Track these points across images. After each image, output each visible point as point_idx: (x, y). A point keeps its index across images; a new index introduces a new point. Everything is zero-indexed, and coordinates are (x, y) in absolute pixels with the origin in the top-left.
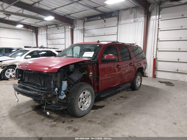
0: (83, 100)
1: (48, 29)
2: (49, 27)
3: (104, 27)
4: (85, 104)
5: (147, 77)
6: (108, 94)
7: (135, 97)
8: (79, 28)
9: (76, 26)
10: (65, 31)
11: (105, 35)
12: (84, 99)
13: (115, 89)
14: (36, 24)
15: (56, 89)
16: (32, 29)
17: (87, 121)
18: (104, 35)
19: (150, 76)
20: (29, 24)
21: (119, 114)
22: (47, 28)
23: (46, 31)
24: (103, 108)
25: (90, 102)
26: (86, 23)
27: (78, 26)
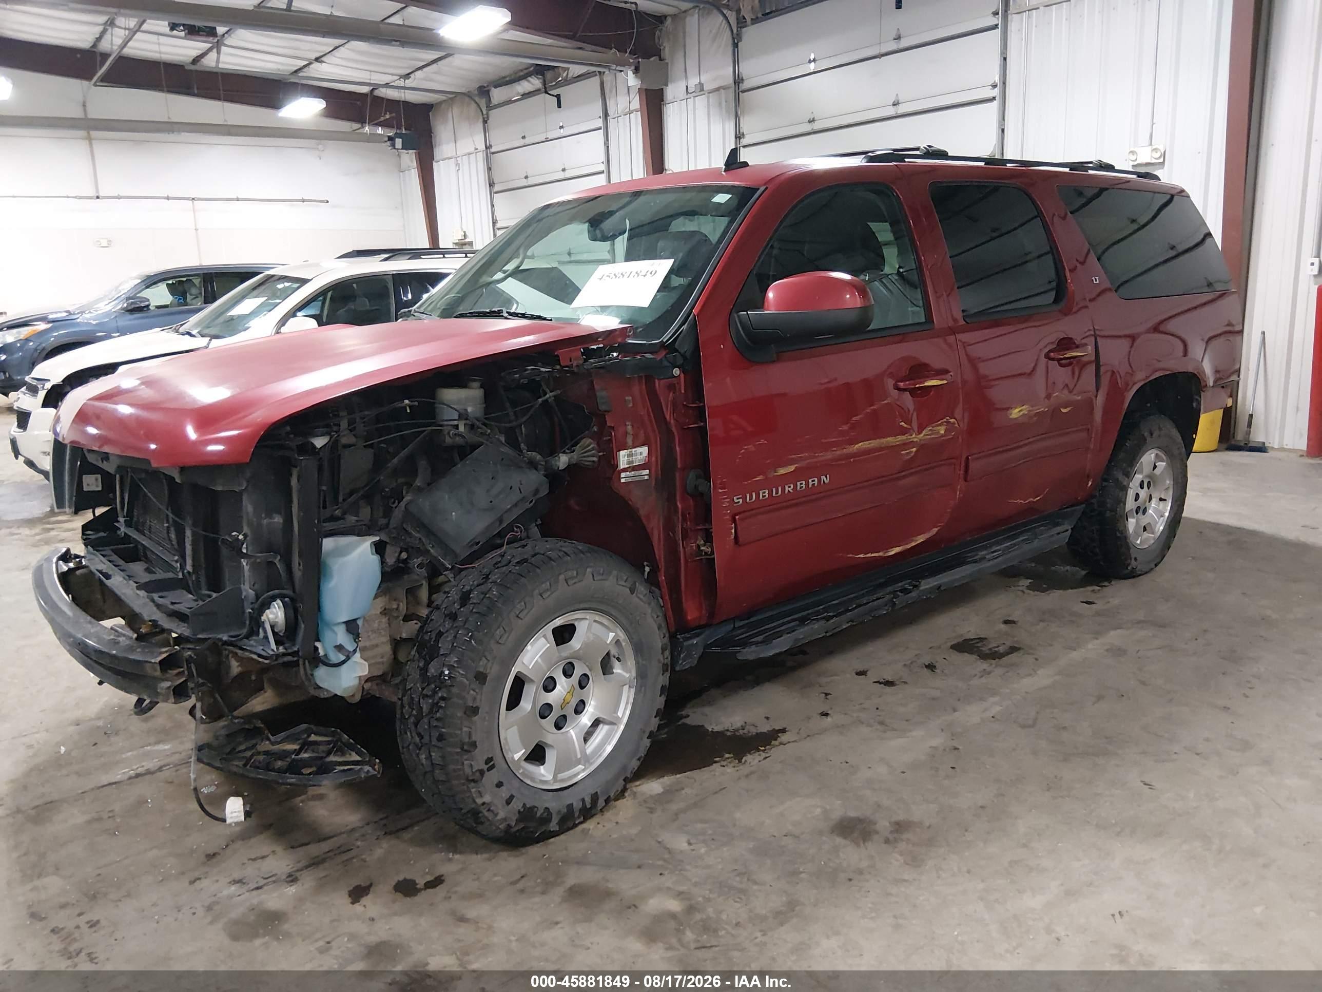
0: (552, 698)
1: (493, 113)
2: (497, 95)
3: (893, 46)
4: (573, 732)
5: (1261, 449)
6: (815, 629)
7: (1093, 648)
8: (704, 79)
9: (676, 68)
10: (606, 115)
11: (902, 109)
12: (563, 685)
13: (901, 578)
14: (409, 83)
15: (276, 614)
16: (385, 124)
17: (558, 893)
18: (891, 111)
19: (1289, 443)
20: (365, 90)
21: (883, 825)
22: (490, 107)
23: (480, 125)
24: (753, 760)
25: (624, 712)
26: (751, 34)
27: (692, 64)
